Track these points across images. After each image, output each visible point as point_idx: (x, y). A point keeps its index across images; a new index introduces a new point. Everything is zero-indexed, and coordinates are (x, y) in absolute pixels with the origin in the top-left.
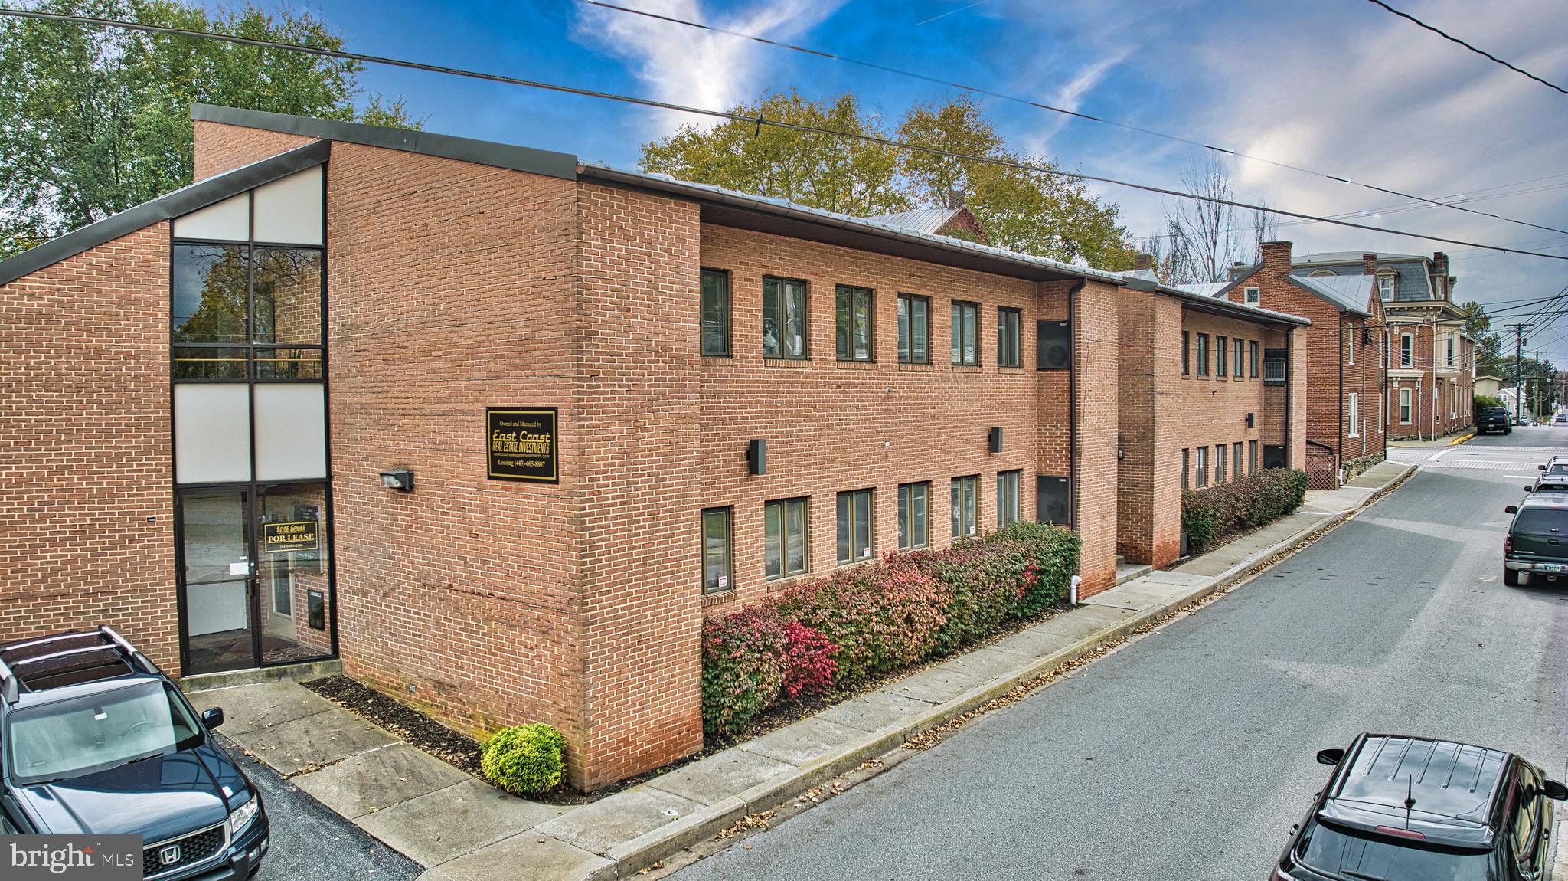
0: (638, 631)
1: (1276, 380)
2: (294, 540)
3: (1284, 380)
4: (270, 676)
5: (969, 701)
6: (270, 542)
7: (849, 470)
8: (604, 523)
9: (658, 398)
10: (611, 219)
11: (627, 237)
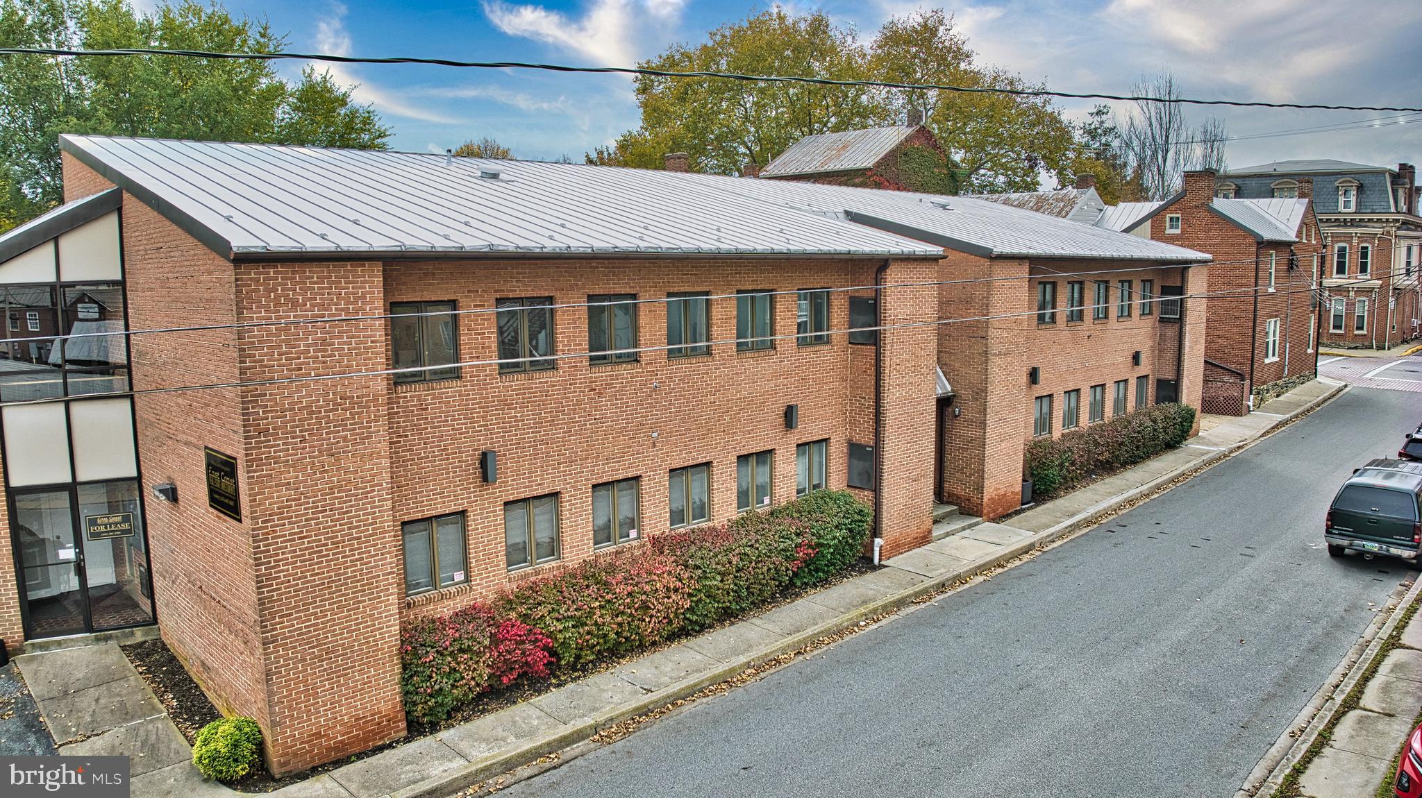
0: (325, 644)
1: (1171, 316)
2: (113, 529)
3: (1178, 317)
4: (98, 639)
5: (683, 689)
6: (92, 531)
7: (607, 464)
8: (281, 557)
9: (338, 442)
10: (276, 291)
11: (295, 304)
